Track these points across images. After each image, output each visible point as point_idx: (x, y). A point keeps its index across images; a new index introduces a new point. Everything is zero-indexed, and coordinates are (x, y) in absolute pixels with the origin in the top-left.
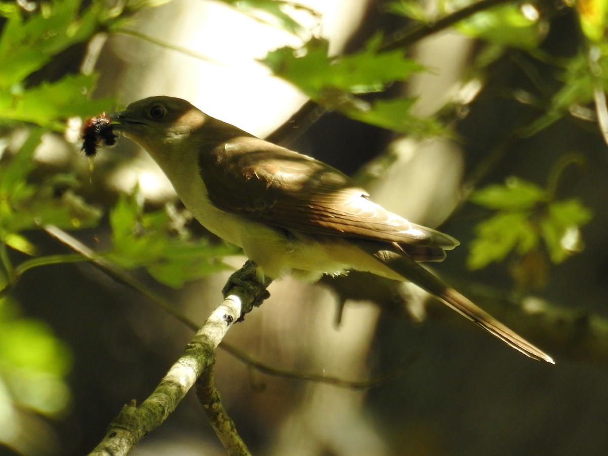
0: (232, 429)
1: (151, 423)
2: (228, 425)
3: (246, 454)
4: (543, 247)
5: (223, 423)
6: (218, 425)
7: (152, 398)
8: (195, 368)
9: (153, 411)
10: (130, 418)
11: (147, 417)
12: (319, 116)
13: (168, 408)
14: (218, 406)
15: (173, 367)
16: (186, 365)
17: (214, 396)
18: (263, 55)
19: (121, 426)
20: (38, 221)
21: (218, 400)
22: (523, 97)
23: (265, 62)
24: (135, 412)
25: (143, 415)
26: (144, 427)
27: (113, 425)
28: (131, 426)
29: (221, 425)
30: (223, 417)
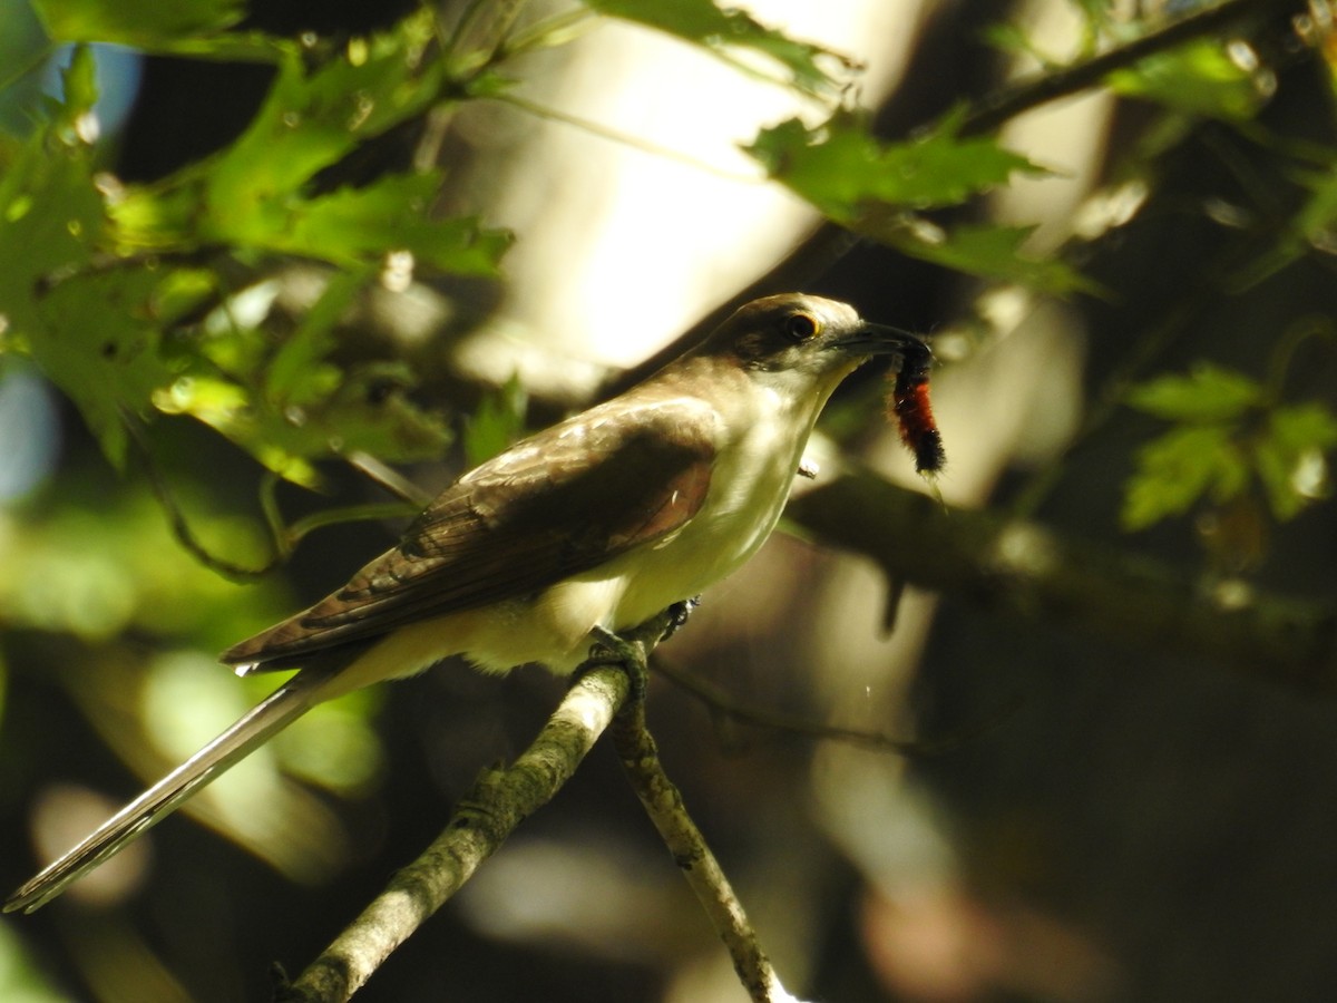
0: (676, 805)
1: (531, 799)
2: (669, 796)
3: (702, 850)
4: (1258, 490)
5: (661, 793)
6: (650, 797)
7: (532, 753)
8: (610, 696)
9: (535, 777)
10: (494, 793)
11: (524, 789)
12: (850, 245)
13: (563, 771)
14: (651, 763)
15: (571, 693)
16: (595, 690)
17: (644, 745)
18: (750, 136)
19: (477, 806)
20: (335, 444)
21: (651, 753)
22: (1223, 214)
23: (752, 150)
24: (503, 780)
25: (517, 784)
26: (519, 808)
27: (462, 804)
28: (495, 806)
29: (657, 797)
30: (660, 782)
